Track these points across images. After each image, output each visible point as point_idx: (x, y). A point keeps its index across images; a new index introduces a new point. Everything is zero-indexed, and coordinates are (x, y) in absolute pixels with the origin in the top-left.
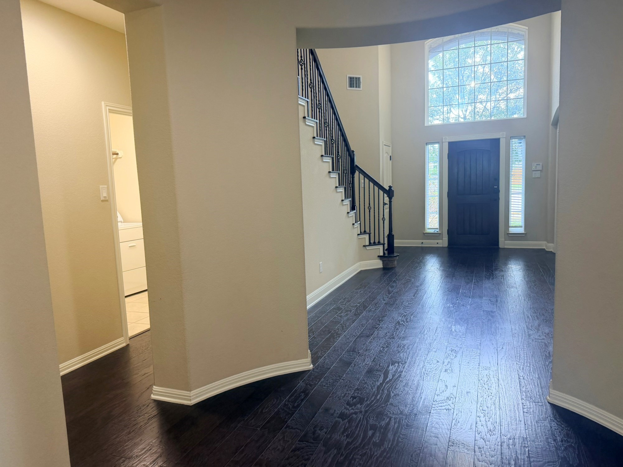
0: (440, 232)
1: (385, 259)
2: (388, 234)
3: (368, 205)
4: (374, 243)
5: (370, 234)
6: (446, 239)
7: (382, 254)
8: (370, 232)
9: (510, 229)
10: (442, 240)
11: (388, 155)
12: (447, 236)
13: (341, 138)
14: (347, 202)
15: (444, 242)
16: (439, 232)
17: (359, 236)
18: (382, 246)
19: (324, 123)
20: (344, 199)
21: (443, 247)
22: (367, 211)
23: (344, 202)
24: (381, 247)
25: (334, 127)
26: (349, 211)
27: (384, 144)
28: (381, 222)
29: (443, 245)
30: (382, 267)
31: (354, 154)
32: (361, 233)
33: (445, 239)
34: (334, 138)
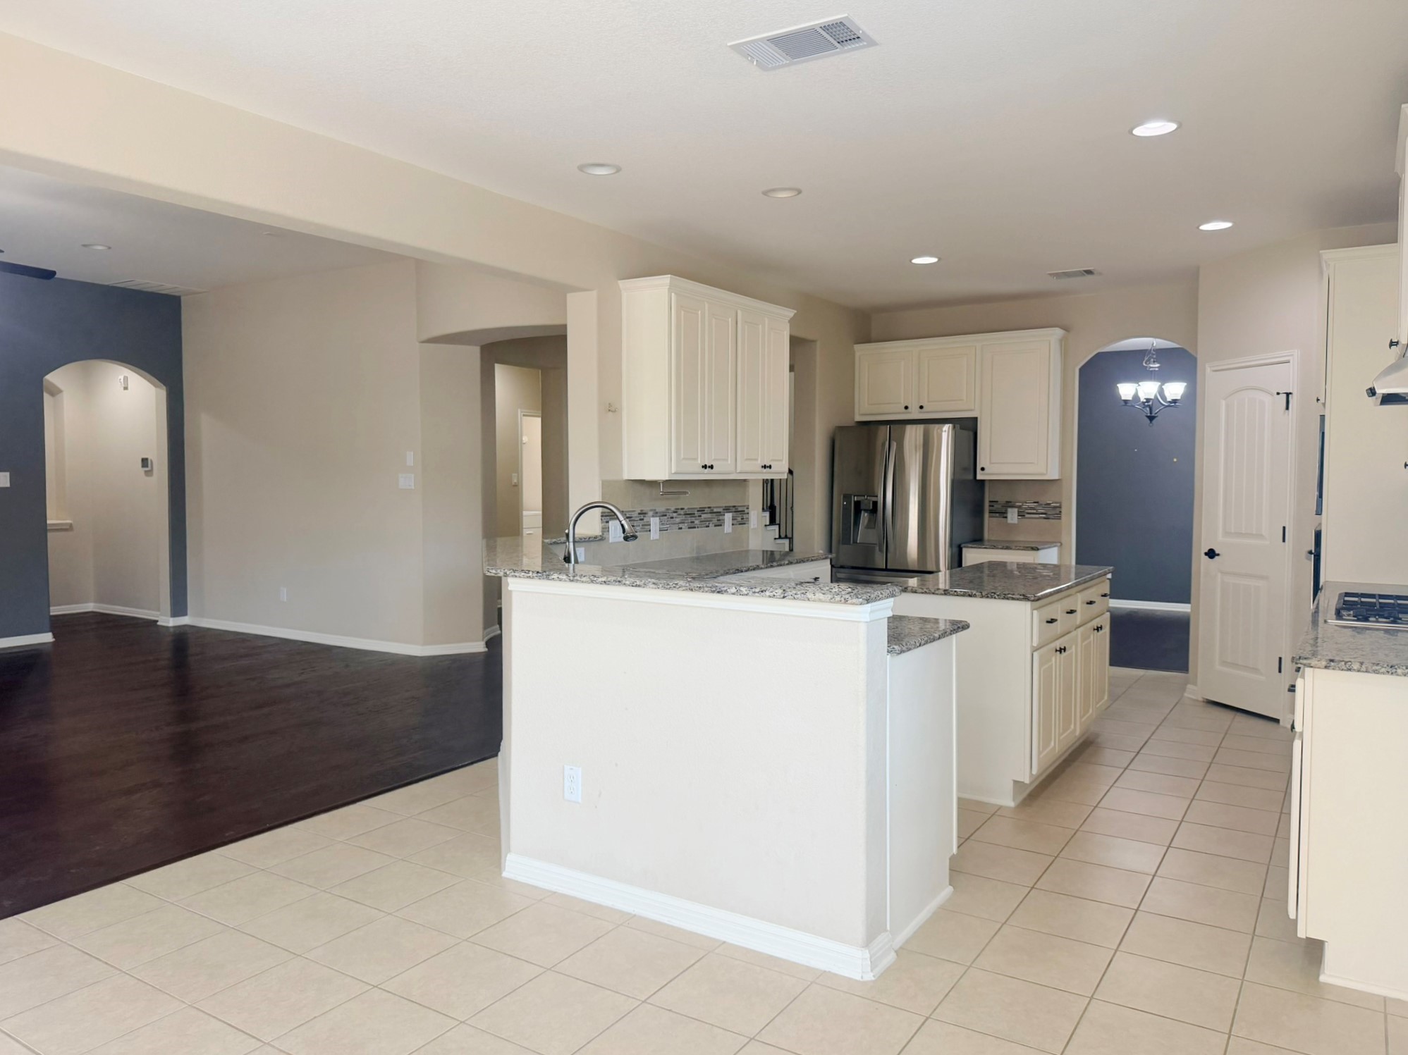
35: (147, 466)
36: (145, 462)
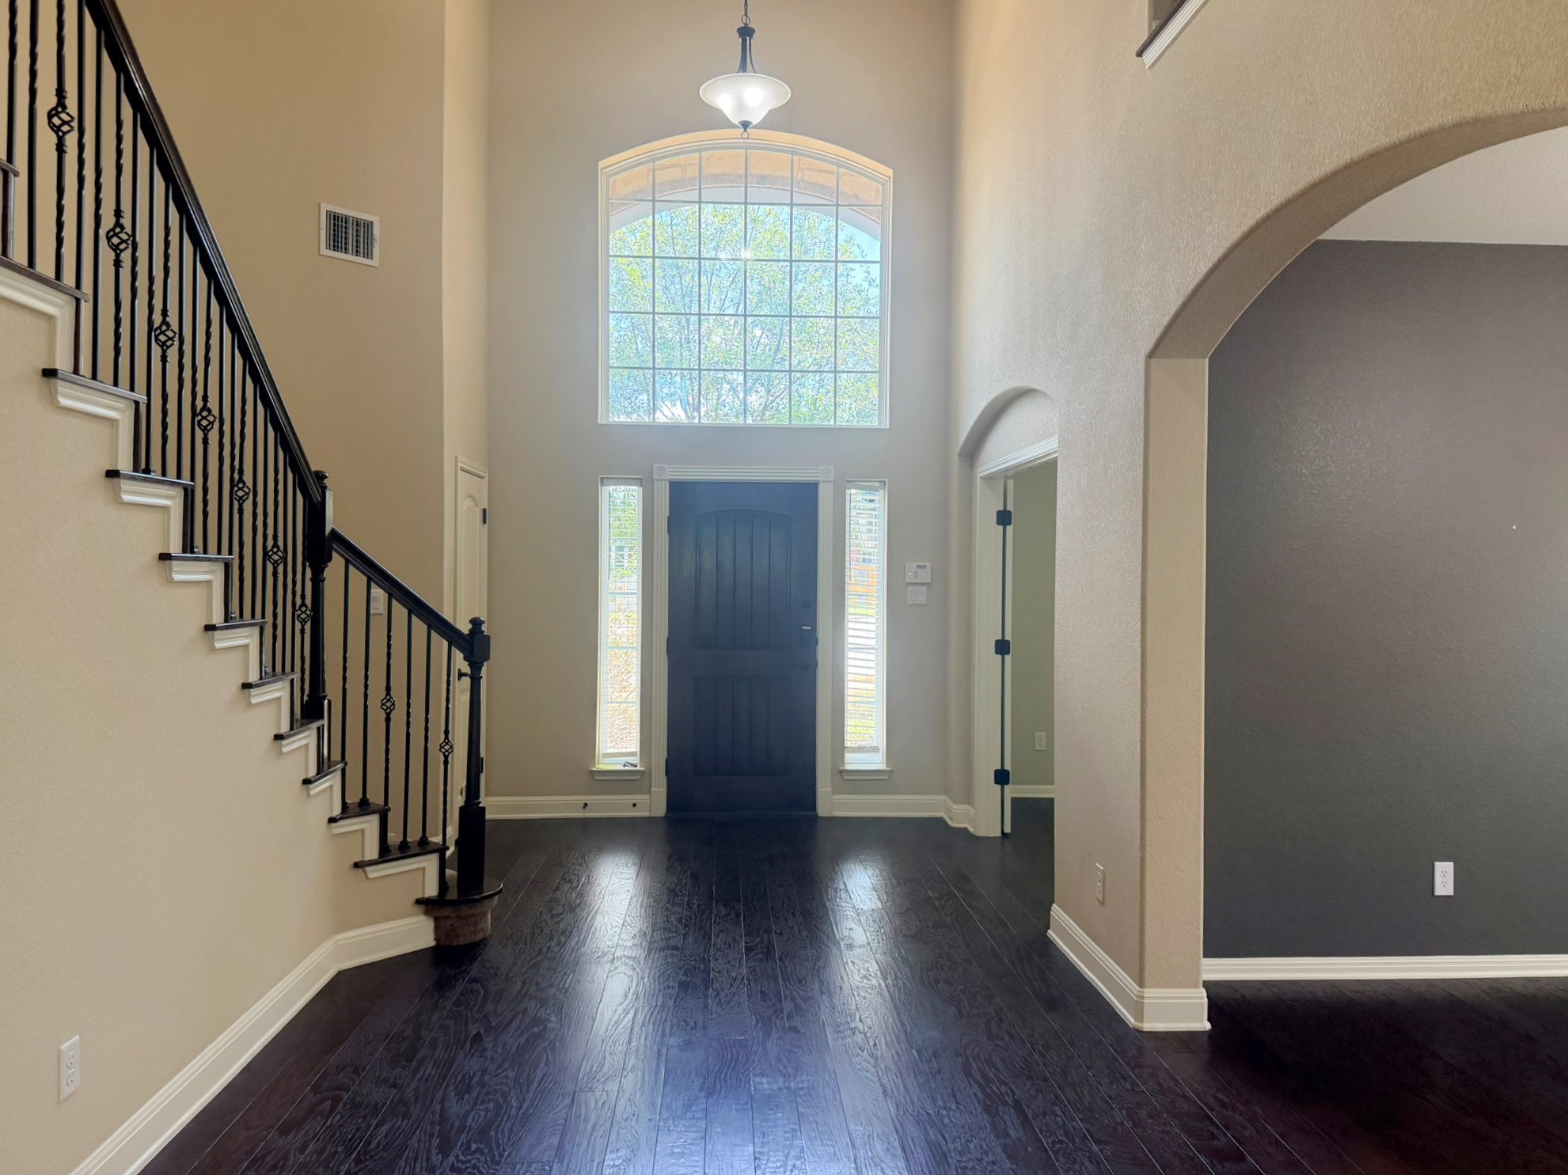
0: (643, 769)
1: (446, 911)
2: (462, 806)
3: (385, 693)
4: (403, 846)
5: (384, 813)
6: (661, 789)
7: (432, 892)
8: (386, 802)
9: (848, 756)
10: (649, 793)
11: (477, 505)
12: (663, 780)
14: (277, 692)
15: (654, 802)
16: (638, 768)
17: (335, 824)
18: (434, 857)
20: (253, 679)
21: (650, 817)
22: (377, 716)
23: (257, 692)
24: (430, 863)
26: (287, 730)
27: (460, 465)
29: (650, 812)
30: (434, 943)
32: (346, 814)
33: (658, 789)
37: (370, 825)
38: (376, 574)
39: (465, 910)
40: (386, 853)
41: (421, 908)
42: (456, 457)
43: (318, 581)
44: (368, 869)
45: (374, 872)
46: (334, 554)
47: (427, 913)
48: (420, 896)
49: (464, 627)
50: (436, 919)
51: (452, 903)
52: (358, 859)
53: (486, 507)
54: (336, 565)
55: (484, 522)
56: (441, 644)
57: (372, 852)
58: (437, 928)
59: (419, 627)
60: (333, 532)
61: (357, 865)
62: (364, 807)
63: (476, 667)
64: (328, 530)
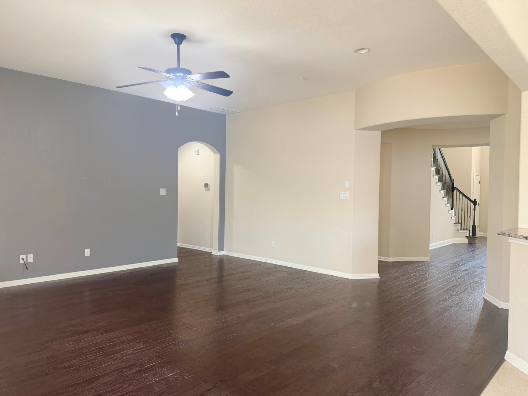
1: (470, 238)
2: (473, 225)
3: (461, 208)
4: (464, 229)
5: (461, 224)
7: (468, 235)
8: (461, 222)
11: (478, 181)
13: (447, 174)
14: (449, 205)
17: (455, 224)
18: (468, 231)
19: (439, 167)
20: (447, 203)
22: (460, 211)
23: (447, 205)
25: (443, 169)
26: (449, 210)
27: (475, 174)
28: (469, 218)
30: (468, 243)
31: (454, 181)
32: (456, 223)
34: (443, 174)
35: (207, 187)
36: (206, 185)
37: (459, 225)
38: (461, 192)
39: (473, 238)
40: (461, 229)
41: (466, 238)
42: (474, 173)
43: (453, 193)
44: (459, 231)
45: (460, 231)
46: (455, 190)
47: (467, 238)
48: (466, 236)
49: (474, 200)
50: (468, 239)
51: (471, 237)
52: (458, 229)
53: (480, 181)
54: (455, 191)
55: (479, 183)
56: (469, 202)
57: (459, 228)
58: (469, 241)
59: (467, 200)
60: (455, 187)
61: (457, 230)
62: (458, 223)
63: (475, 206)
64: (454, 186)
